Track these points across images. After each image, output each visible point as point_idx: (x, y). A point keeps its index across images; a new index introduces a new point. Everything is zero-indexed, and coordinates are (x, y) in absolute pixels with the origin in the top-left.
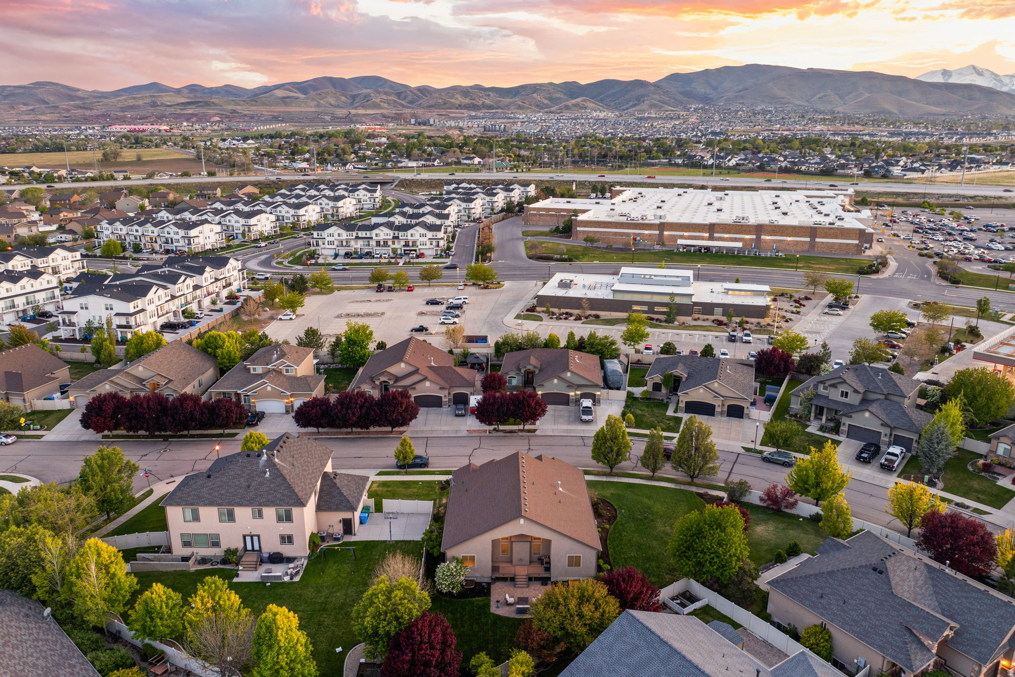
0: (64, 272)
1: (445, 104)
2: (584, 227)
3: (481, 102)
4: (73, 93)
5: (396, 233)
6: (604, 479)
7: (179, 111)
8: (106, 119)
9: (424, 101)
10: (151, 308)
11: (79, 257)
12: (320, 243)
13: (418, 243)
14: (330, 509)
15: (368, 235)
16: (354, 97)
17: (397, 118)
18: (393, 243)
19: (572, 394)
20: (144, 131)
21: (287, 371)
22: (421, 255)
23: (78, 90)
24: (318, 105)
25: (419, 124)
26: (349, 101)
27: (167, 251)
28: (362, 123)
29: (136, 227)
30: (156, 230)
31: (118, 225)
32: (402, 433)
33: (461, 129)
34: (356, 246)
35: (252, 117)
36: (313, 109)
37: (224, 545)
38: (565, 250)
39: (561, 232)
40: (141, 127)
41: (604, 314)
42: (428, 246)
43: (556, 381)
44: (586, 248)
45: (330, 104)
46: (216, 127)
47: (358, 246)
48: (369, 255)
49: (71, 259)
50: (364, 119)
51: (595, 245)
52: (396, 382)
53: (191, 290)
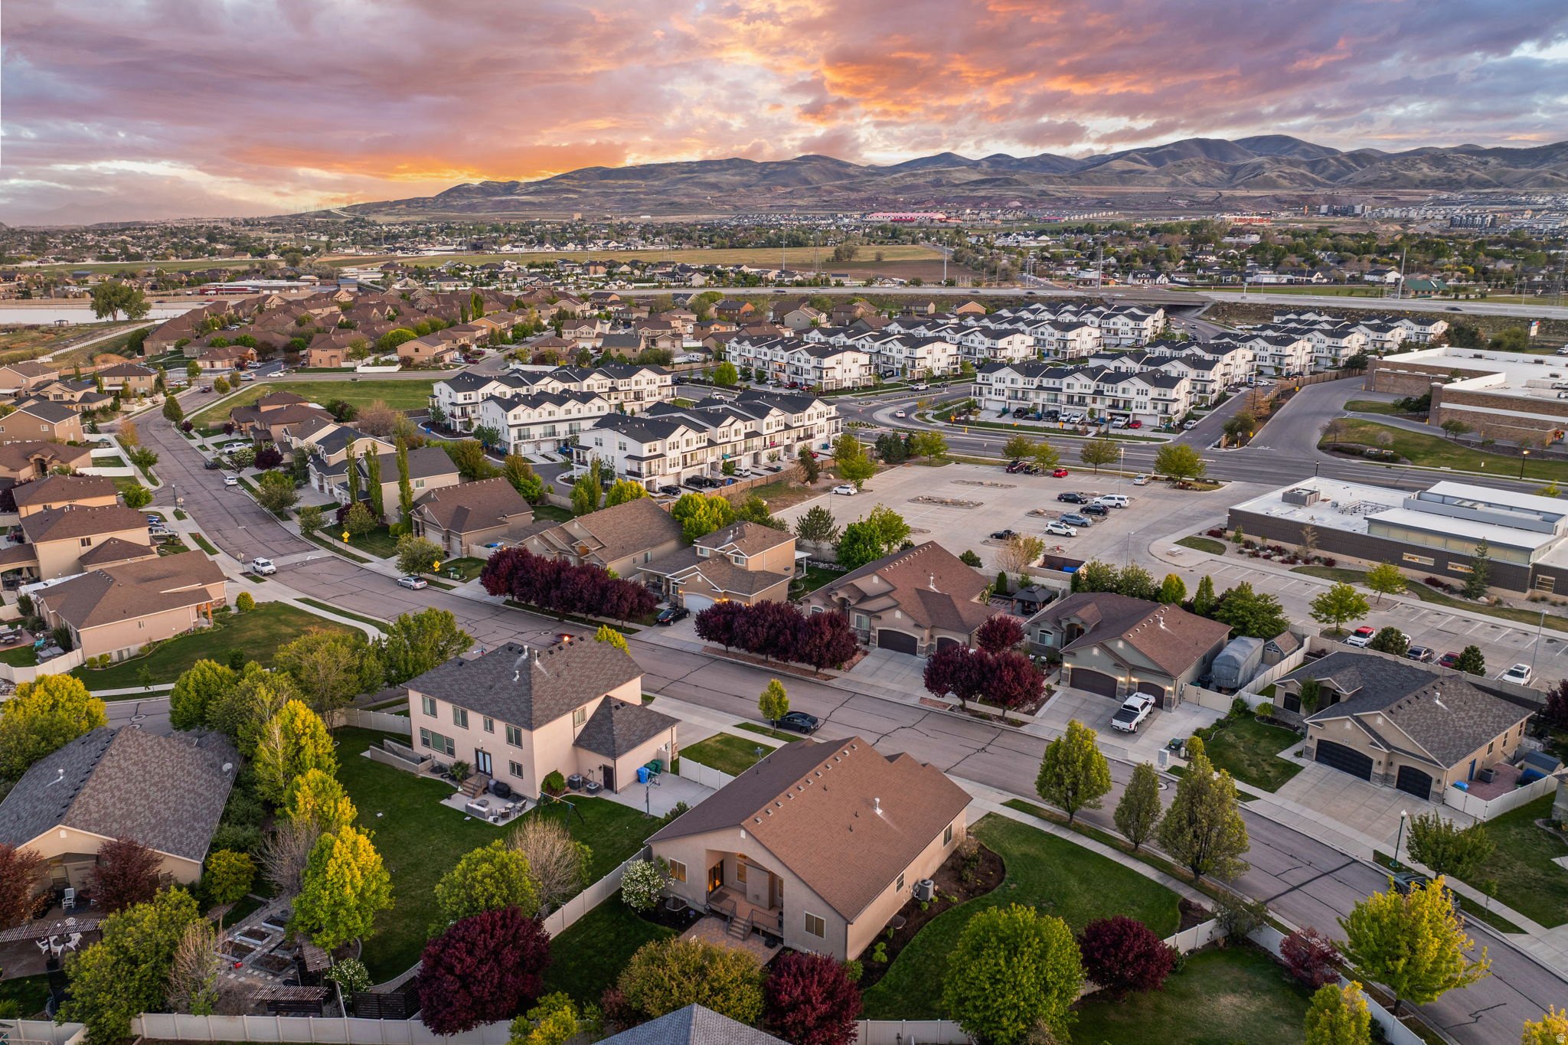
0: (647, 399)
1: (1394, 179)
2: (1456, 402)
3: (1465, 176)
4: (842, 170)
5: (1101, 384)
6: (1048, 828)
7: (967, 193)
8: (873, 203)
9: (1359, 174)
10: (673, 455)
11: (669, 382)
12: (985, 390)
13: (1133, 405)
14: (589, 747)
15: (1057, 385)
16: (1235, 170)
17: (1295, 204)
18: (1094, 401)
19: (1121, 679)
20: (912, 220)
21: (737, 560)
22: (1136, 425)
23: (850, 165)
24: (1174, 184)
25: (1335, 213)
26: (1226, 176)
27: (793, 385)
28: (1233, 211)
29: (765, 349)
30: (786, 354)
31: (746, 344)
32: (829, 678)
33: (1406, 222)
34: (1036, 401)
35: (1067, 202)
36: (1164, 190)
37: (459, 757)
38: (1390, 442)
39: (1411, 409)
40: (910, 215)
41: (1345, 561)
42: (1149, 410)
43: (1096, 651)
44: (1439, 442)
45: (1194, 182)
46: (1010, 217)
47: (1040, 401)
48: (1054, 416)
49: (658, 383)
50: (1242, 205)
51: (1462, 437)
52: (860, 601)
53: (742, 437)
